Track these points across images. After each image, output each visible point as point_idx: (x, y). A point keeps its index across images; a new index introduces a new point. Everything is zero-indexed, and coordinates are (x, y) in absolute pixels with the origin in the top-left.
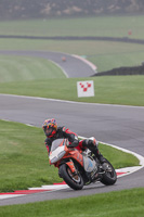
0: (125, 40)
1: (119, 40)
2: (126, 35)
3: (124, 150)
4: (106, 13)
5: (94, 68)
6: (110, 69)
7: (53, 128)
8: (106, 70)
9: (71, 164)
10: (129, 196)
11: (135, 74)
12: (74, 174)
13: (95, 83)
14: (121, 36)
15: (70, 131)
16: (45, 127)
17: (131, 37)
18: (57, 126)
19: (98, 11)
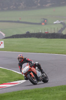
0: (18, 22)
1: (15, 22)
2: (19, 20)
3: (18, 72)
4: (9, 9)
5: (4, 35)
6: (11, 35)
7: (22, 58)
8: (9, 36)
9: (32, 74)
10: (21, 94)
11: (23, 37)
12: (33, 78)
13: (4, 42)
14: (16, 20)
15: (29, 59)
16: (19, 58)
17: (21, 20)
18: (24, 57)
19: (5, 9)
